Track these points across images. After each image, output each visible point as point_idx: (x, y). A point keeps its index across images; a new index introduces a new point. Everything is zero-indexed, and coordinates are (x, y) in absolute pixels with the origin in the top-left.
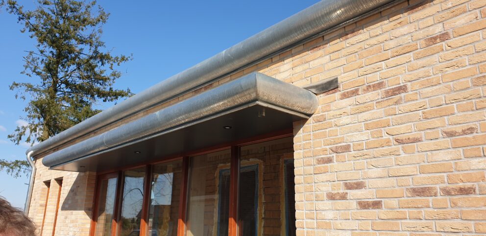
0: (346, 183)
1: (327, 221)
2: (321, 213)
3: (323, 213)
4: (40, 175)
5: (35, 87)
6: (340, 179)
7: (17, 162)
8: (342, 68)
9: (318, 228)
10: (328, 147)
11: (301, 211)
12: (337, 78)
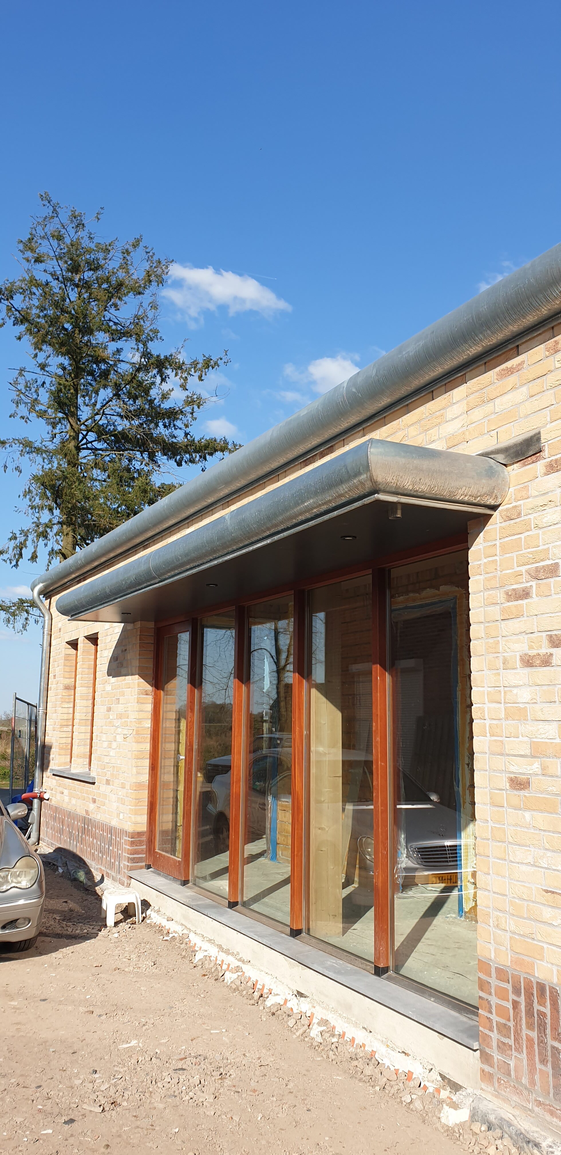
0: (551, 636)
1: (521, 706)
2: (511, 691)
3: (515, 691)
4: (60, 629)
5: (37, 444)
6: (543, 629)
7: (22, 601)
8: (547, 412)
9: (507, 719)
10: (523, 569)
11: (481, 689)
12: (539, 433)
